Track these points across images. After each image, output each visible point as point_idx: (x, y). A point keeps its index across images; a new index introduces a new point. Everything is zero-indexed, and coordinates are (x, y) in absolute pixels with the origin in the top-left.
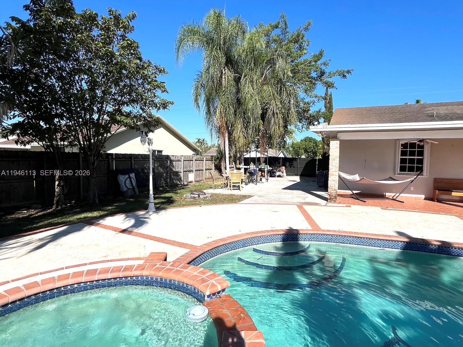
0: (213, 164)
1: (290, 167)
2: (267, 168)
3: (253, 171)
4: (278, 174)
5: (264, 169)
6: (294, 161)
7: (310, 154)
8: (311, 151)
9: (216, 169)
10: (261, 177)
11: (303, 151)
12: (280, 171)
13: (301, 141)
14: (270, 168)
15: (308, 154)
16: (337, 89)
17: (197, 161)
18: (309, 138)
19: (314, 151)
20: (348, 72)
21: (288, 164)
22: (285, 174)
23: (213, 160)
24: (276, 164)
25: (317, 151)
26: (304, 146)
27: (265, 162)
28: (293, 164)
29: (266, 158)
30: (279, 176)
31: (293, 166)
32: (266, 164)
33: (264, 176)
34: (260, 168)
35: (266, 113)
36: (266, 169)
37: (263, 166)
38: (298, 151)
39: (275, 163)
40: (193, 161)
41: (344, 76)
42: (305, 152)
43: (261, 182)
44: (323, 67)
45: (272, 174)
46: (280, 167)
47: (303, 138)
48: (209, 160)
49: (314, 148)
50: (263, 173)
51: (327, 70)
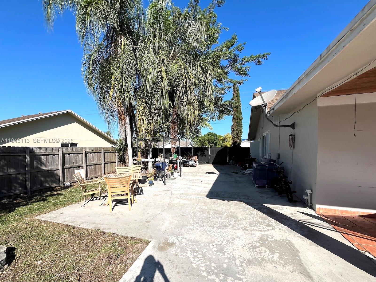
0: (117, 156)
1: (202, 156)
2: (180, 159)
3: (161, 165)
4: (191, 163)
5: (176, 160)
6: (205, 151)
7: (212, 144)
8: (212, 143)
9: (121, 162)
10: (172, 171)
11: (207, 142)
12: (192, 160)
13: (205, 135)
14: (183, 160)
15: (210, 145)
16: (250, 77)
17: (91, 153)
18: (211, 133)
19: (215, 142)
20: (264, 56)
21: (199, 153)
22: (197, 163)
23: (115, 152)
24: (188, 154)
25: (217, 143)
26: (208, 139)
27: (177, 152)
28: (205, 153)
29: (178, 149)
30: (192, 166)
31: (204, 155)
32: (178, 155)
33: (176, 169)
34: (171, 159)
35: (176, 91)
36: (178, 161)
37: (174, 157)
38: (203, 143)
39: (187, 152)
40: (82, 153)
41: (259, 62)
42: (208, 144)
43: (172, 177)
44: (237, 52)
45: (185, 164)
46: (192, 157)
47: (206, 133)
48: (110, 152)
49: (215, 140)
50: (175, 166)
51: (241, 56)
